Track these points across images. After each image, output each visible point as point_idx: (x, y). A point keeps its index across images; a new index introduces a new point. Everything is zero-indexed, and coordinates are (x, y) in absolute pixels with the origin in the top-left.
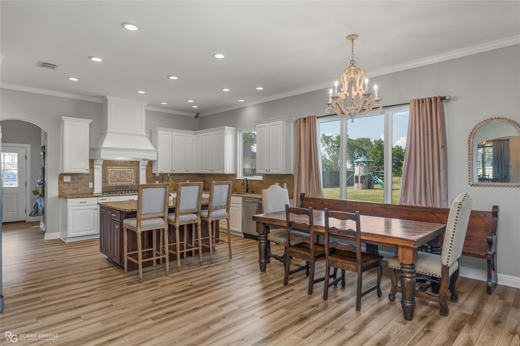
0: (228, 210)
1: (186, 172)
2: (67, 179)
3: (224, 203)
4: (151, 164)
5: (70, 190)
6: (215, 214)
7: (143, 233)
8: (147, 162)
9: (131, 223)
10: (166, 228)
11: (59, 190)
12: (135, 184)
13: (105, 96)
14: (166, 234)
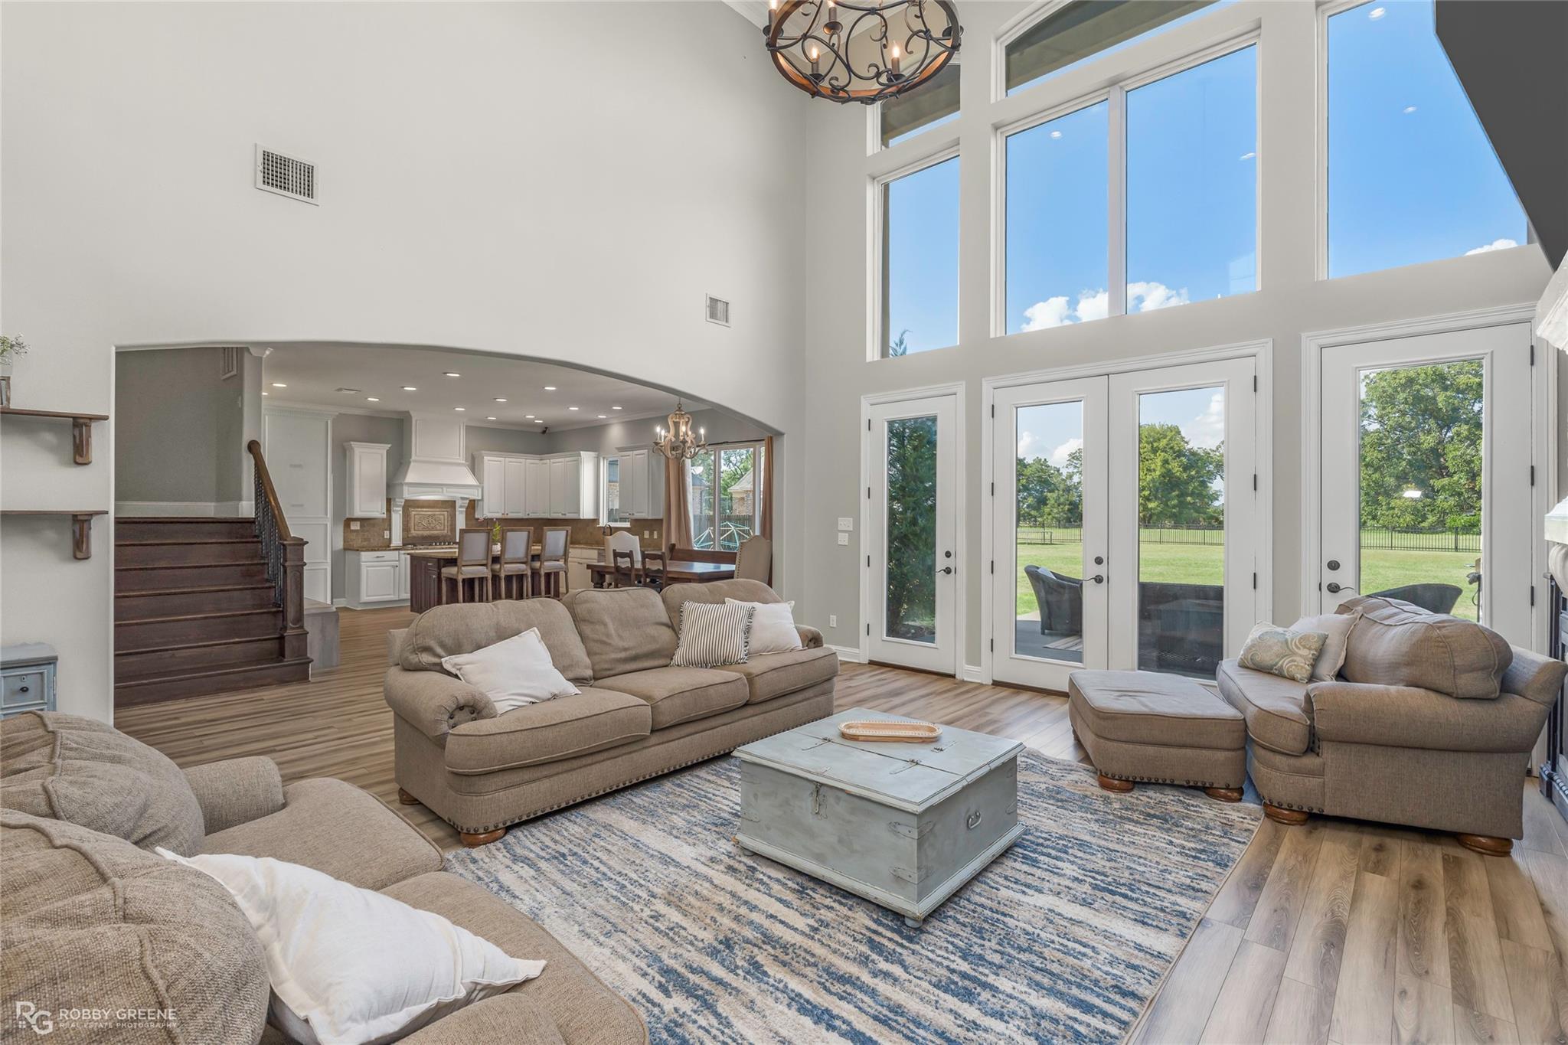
0: (566, 561)
1: (527, 517)
2: (355, 526)
3: (561, 552)
4: (472, 505)
5: (357, 542)
6: (548, 566)
7: (464, 580)
8: (468, 501)
9: (449, 571)
10: (490, 577)
11: (344, 542)
12: (449, 533)
13: (408, 412)
14: (490, 582)
